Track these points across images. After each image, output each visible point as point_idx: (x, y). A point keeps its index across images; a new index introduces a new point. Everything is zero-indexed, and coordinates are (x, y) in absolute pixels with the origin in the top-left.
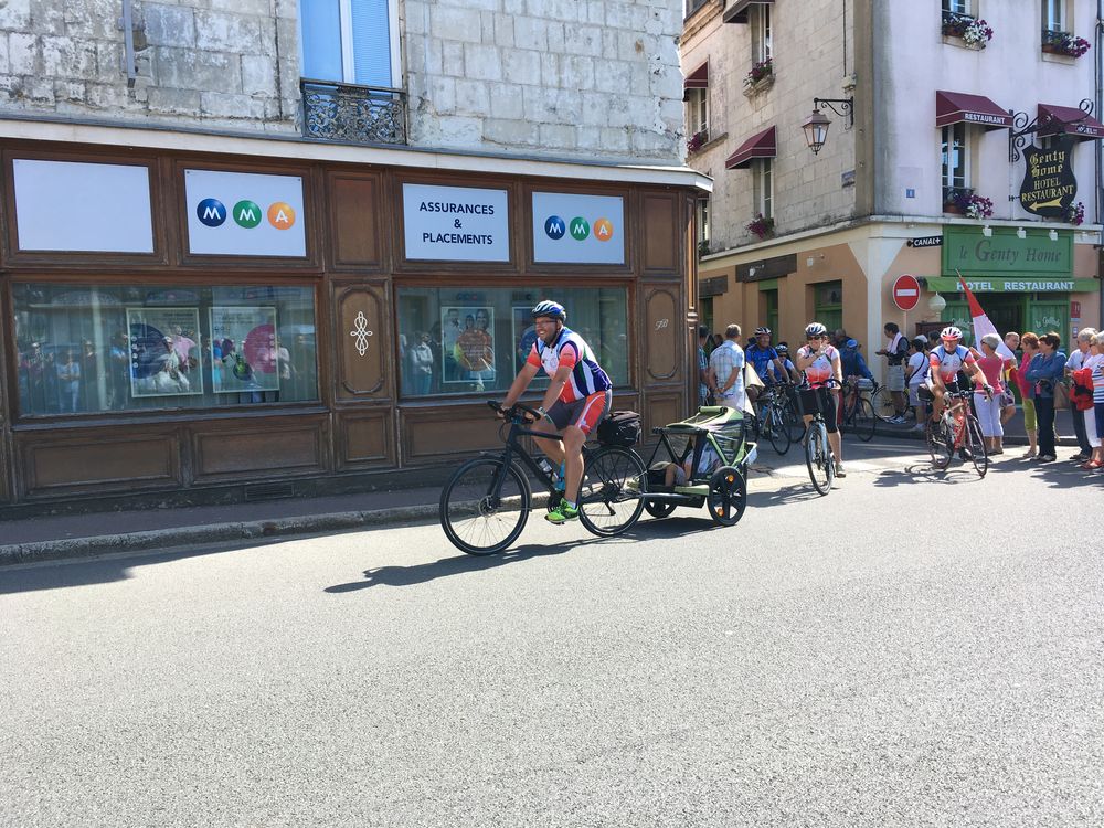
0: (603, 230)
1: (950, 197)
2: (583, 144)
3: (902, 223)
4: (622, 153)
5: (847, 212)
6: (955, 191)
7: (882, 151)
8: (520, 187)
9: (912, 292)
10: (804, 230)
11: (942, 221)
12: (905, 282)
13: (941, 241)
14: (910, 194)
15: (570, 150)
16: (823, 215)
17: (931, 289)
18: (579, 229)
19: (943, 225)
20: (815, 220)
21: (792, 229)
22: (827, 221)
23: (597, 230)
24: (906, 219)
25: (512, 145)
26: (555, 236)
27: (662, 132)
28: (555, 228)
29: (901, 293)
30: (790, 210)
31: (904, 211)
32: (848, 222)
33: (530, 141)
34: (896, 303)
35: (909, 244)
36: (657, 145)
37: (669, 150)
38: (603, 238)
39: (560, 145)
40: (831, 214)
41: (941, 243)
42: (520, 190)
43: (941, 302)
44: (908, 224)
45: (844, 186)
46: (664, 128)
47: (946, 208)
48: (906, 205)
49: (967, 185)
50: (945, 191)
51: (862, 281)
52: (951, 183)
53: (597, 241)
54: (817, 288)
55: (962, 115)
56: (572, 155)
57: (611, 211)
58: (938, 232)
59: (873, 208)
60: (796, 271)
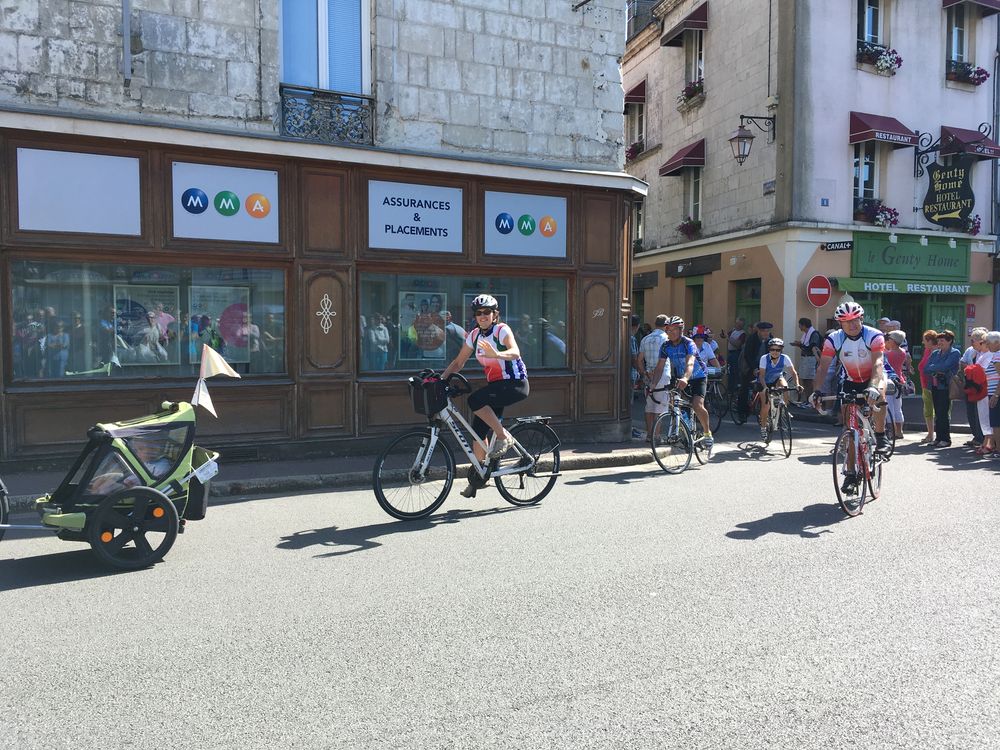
0: (548, 227)
1: (860, 207)
2: (533, 149)
3: (817, 229)
4: (567, 158)
5: (768, 218)
6: (865, 201)
7: (800, 164)
8: (474, 185)
9: (824, 291)
10: (728, 232)
11: (852, 228)
12: (818, 282)
13: (851, 246)
14: (825, 203)
15: (521, 154)
16: (746, 219)
17: (841, 289)
18: (526, 225)
19: (854, 232)
20: (738, 224)
21: (718, 231)
22: (749, 225)
23: (542, 226)
24: (820, 225)
25: (468, 148)
26: (505, 231)
27: (603, 141)
28: (505, 224)
29: (814, 291)
30: (716, 214)
31: (818, 218)
32: (768, 227)
33: (484, 146)
34: (808, 300)
35: (822, 247)
36: (599, 153)
37: (609, 158)
38: (548, 234)
39: (512, 149)
40: (753, 219)
41: (851, 248)
42: (475, 189)
44: (822, 230)
45: (766, 194)
46: (606, 137)
47: (856, 217)
48: (820, 212)
49: (876, 196)
50: (856, 202)
51: (779, 280)
52: (861, 194)
53: (542, 236)
54: (739, 285)
55: (873, 134)
56: (523, 159)
57: (555, 210)
58: (849, 238)
59: (791, 215)
60: (720, 269)
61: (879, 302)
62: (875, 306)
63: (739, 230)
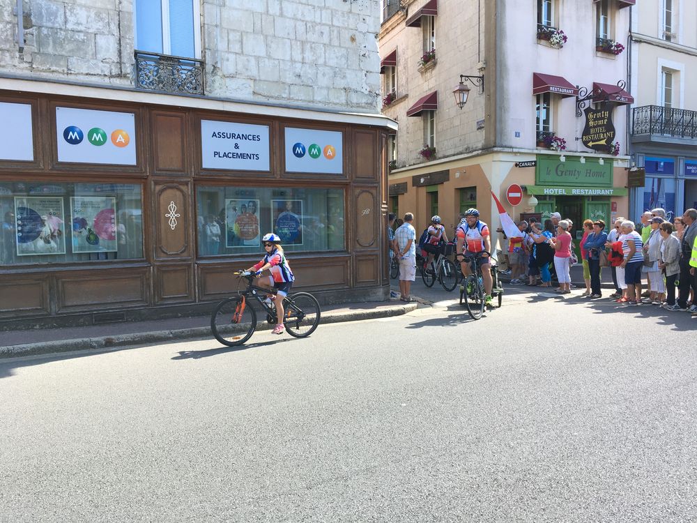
0: (330, 152)
1: (541, 137)
2: (318, 98)
3: (512, 153)
4: (342, 105)
5: (480, 145)
6: (544, 134)
7: (501, 108)
8: (277, 124)
9: (518, 195)
10: (454, 155)
11: (536, 152)
12: (514, 188)
13: (535, 164)
14: (517, 135)
15: (309, 102)
16: (466, 146)
17: (529, 193)
18: (315, 151)
19: (537, 154)
20: (460, 149)
21: (447, 155)
22: (468, 150)
23: (325, 153)
24: (515, 150)
25: (272, 97)
26: (299, 155)
27: (367, 92)
28: (299, 150)
29: (511, 195)
30: (446, 143)
31: (513, 145)
32: (480, 151)
33: (284, 96)
34: (508, 201)
35: (516, 165)
36: (364, 100)
37: (371, 104)
38: (330, 157)
39: (303, 98)
40: (470, 146)
41: (535, 165)
42: (277, 126)
43: (535, 201)
44: (516, 153)
45: (478, 129)
46: (368, 89)
47: (538, 144)
48: (514, 141)
49: (551, 130)
50: (538, 134)
51: (488, 188)
52: (541, 129)
53: (325, 158)
54: (462, 191)
55: (548, 88)
56: (311, 105)
57: (334, 141)
58: (534, 159)
59: (495, 143)
60: (448, 180)
61: (554, 202)
62: (552, 204)
63: (461, 153)
